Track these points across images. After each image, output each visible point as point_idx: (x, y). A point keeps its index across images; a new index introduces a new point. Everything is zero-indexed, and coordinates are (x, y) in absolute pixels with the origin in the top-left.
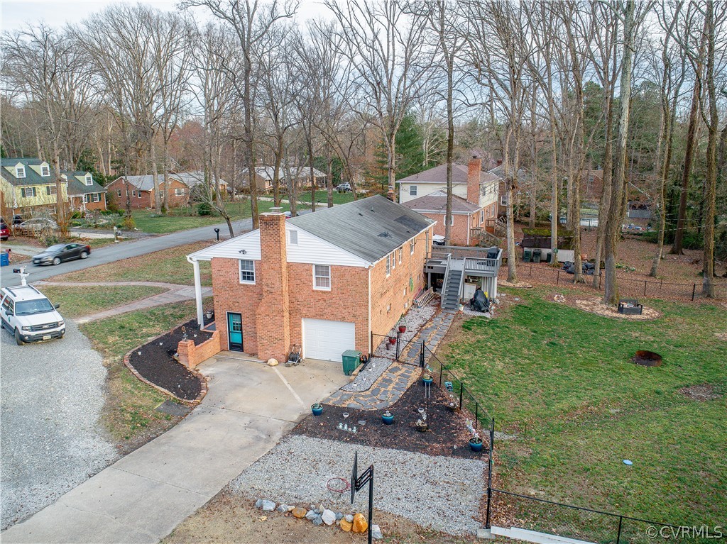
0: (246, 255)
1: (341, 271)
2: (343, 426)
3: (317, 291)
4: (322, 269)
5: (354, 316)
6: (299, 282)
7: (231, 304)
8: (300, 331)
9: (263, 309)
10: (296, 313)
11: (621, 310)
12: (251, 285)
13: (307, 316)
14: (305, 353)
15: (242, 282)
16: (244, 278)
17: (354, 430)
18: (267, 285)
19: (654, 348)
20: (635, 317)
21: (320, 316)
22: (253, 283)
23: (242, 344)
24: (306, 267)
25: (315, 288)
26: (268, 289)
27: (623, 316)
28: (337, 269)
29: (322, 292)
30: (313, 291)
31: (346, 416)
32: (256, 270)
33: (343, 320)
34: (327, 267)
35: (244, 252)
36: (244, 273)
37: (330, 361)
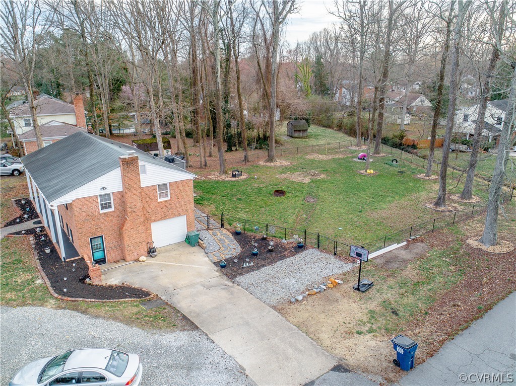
0: (105, 190)
1: (175, 185)
2: (246, 264)
3: (161, 202)
4: (163, 187)
5: (186, 211)
6: (148, 199)
7: (94, 231)
8: (151, 232)
9: (128, 225)
10: (147, 221)
11: (234, 176)
12: (110, 212)
13: (155, 221)
14: (156, 245)
15: (102, 212)
16: (102, 208)
17: (252, 264)
18: (131, 207)
19: (280, 188)
20: (242, 177)
21: (165, 217)
22: (112, 209)
23: (105, 258)
24: (153, 188)
25: (160, 200)
26: (132, 210)
27: (237, 178)
28: (172, 184)
29: (165, 201)
30: (159, 203)
31: (236, 261)
32: (114, 200)
33: (179, 215)
34: (166, 185)
35: (103, 188)
36: (102, 205)
37: (170, 245)
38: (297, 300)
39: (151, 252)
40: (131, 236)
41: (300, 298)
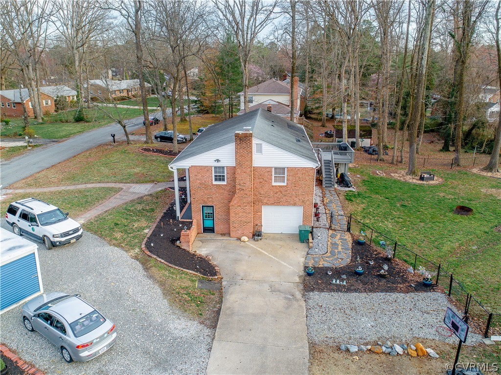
0: (219, 163)
1: (293, 171)
2: (336, 281)
3: (276, 186)
4: (280, 170)
5: (303, 201)
6: (261, 180)
7: (206, 199)
8: (261, 215)
9: (235, 202)
10: (257, 203)
11: (422, 179)
12: (223, 185)
13: (267, 204)
14: (264, 230)
15: (215, 183)
16: (216, 180)
17: (345, 283)
18: (240, 184)
20: (431, 182)
21: (277, 203)
22: (225, 183)
23: (213, 228)
24: (268, 170)
25: (274, 184)
26: (241, 187)
27: (425, 182)
28: (290, 169)
29: (280, 186)
30: (273, 186)
31: (330, 274)
32: (227, 173)
33: (295, 204)
34: (284, 169)
35: (218, 161)
36: (216, 176)
37: (282, 233)
38: (348, 350)
39: (257, 235)
40: (239, 213)
41: (354, 349)
